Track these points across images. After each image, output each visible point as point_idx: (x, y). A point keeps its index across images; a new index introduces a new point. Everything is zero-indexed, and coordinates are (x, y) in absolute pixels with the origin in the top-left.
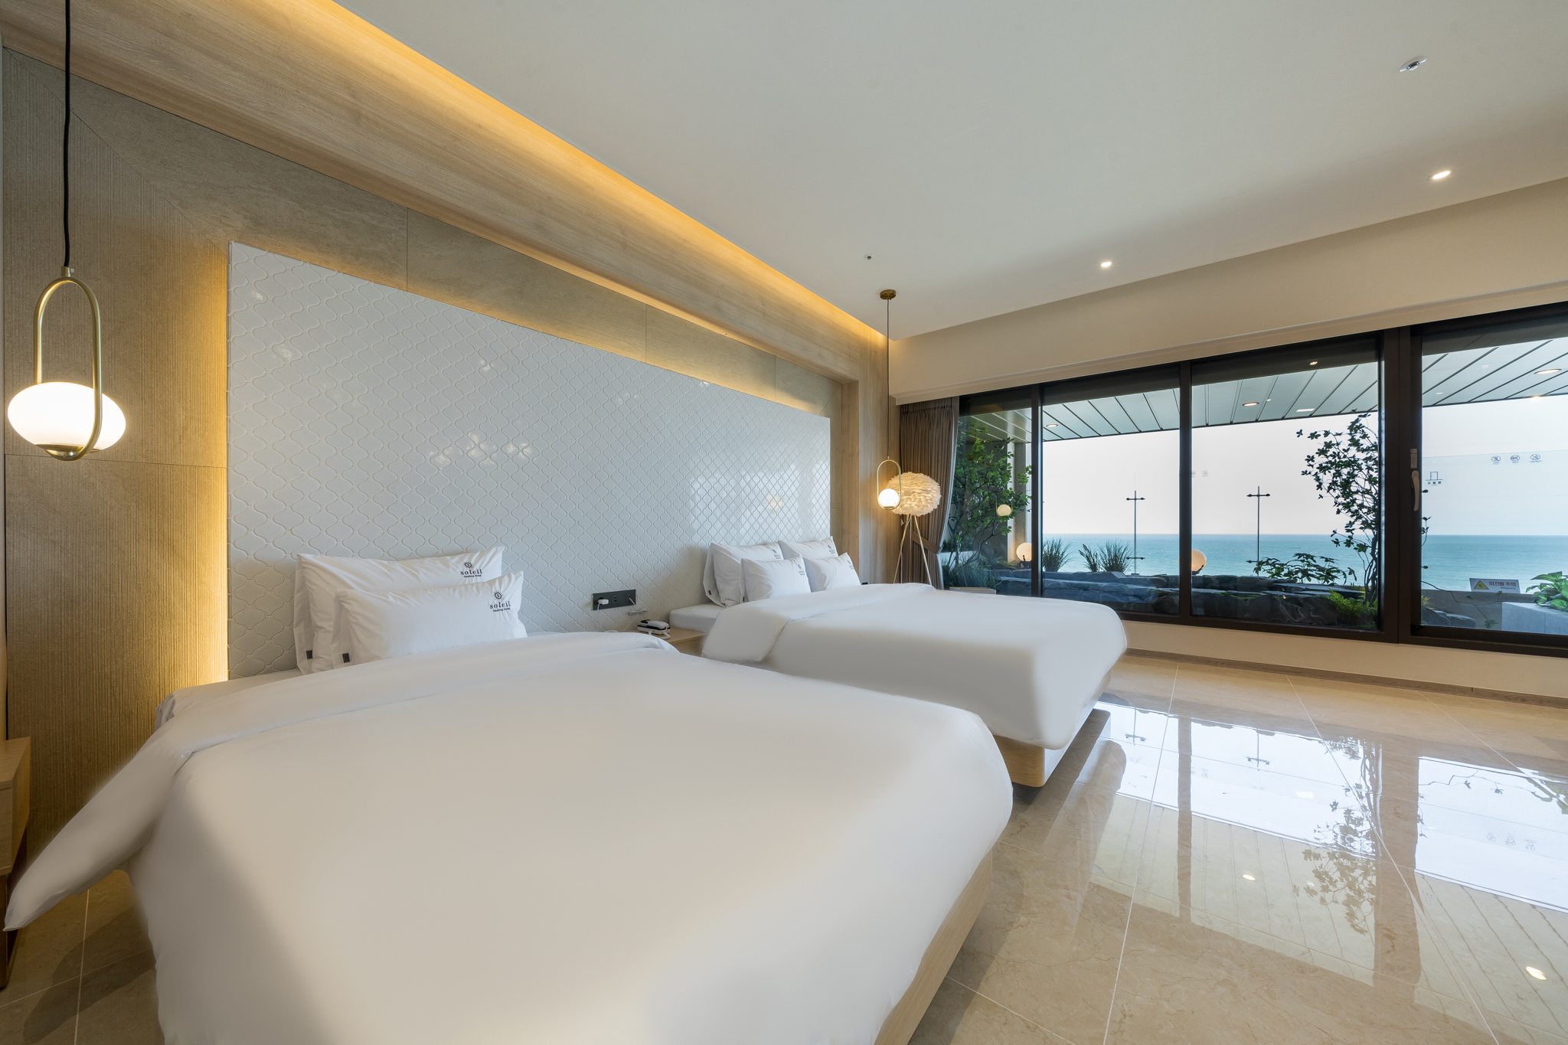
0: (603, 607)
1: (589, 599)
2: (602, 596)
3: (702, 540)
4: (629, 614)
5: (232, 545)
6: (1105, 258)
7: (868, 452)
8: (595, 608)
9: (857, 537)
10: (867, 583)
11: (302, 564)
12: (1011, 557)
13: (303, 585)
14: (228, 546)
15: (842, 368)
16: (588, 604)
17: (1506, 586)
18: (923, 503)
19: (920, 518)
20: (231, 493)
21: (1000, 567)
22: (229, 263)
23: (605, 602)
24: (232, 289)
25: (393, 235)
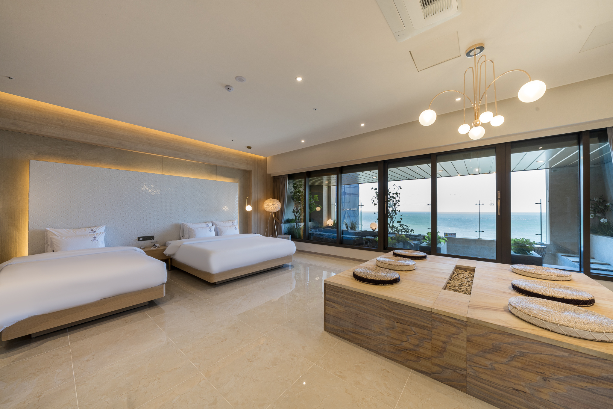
0: (141, 240)
1: (137, 238)
2: (141, 237)
3: (179, 222)
4: (151, 242)
5: (29, 226)
6: (362, 123)
7: (256, 192)
8: (138, 241)
9: (251, 219)
10: (255, 233)
11: (46, 231)
12: (325, 225)
13: (47, 236)
14: (29, 227)
15: (244, 167)
16: (136, 240)
17: (453, 235)
18: (273, 208)
19: (275, 213)
20: (29, 215)
21: (321, 227)
22: (30, 164)
23: (141, 239)
24: (30, 170)
25: (77, 150)
